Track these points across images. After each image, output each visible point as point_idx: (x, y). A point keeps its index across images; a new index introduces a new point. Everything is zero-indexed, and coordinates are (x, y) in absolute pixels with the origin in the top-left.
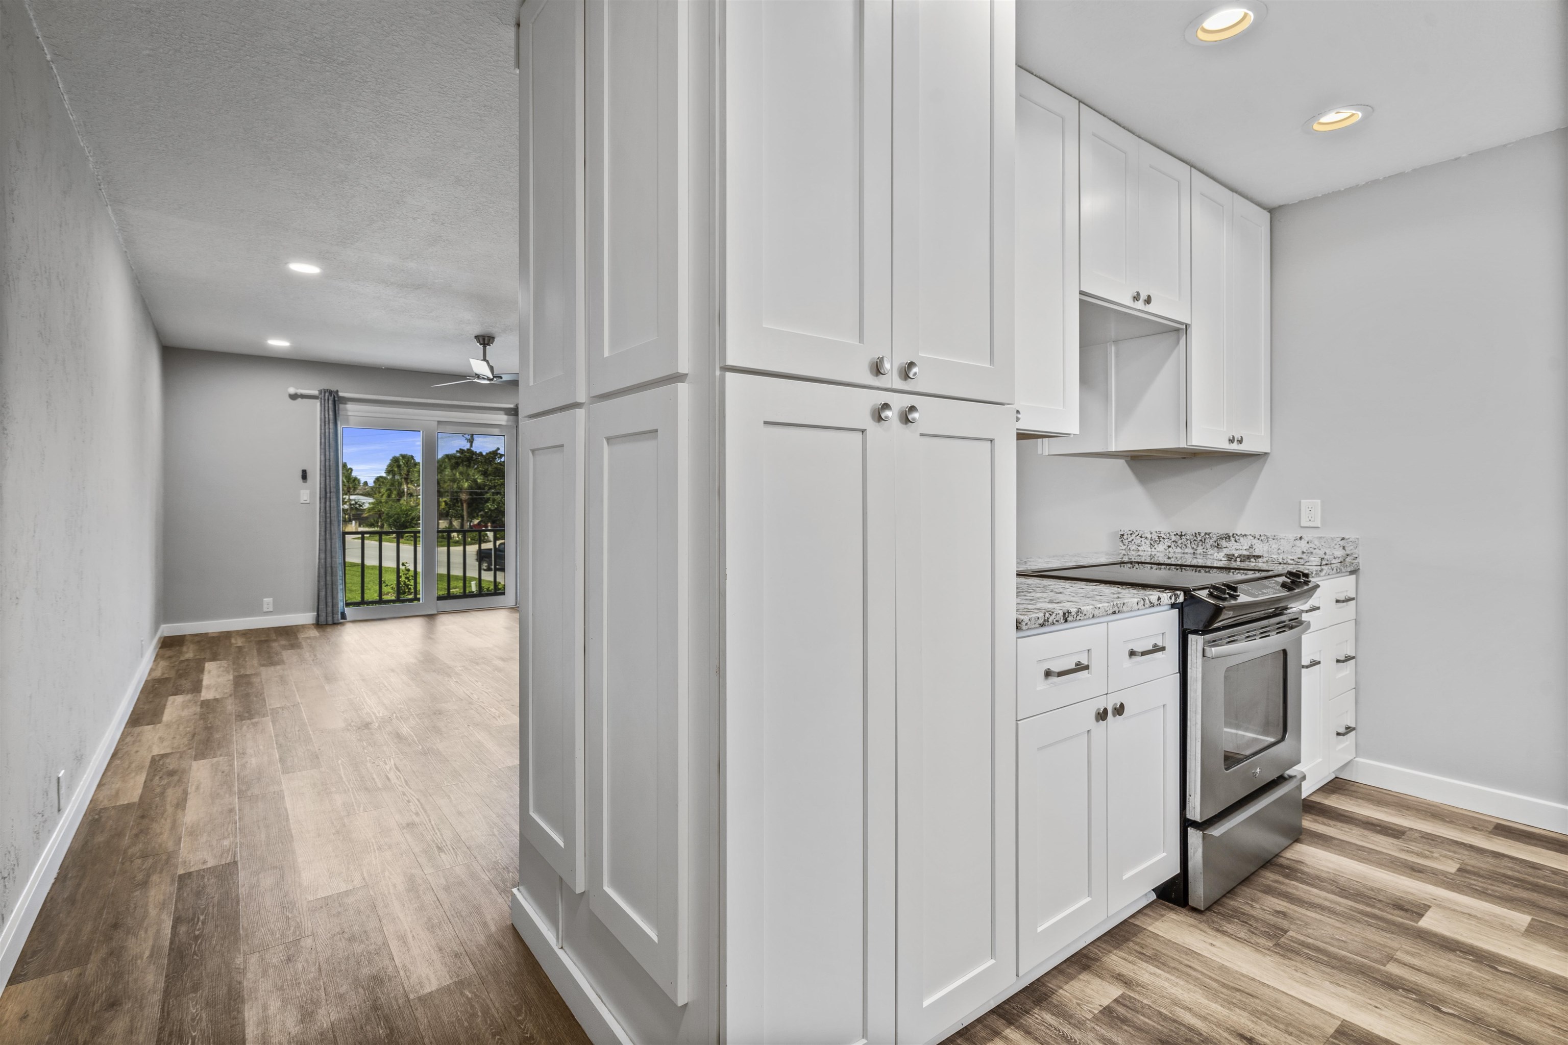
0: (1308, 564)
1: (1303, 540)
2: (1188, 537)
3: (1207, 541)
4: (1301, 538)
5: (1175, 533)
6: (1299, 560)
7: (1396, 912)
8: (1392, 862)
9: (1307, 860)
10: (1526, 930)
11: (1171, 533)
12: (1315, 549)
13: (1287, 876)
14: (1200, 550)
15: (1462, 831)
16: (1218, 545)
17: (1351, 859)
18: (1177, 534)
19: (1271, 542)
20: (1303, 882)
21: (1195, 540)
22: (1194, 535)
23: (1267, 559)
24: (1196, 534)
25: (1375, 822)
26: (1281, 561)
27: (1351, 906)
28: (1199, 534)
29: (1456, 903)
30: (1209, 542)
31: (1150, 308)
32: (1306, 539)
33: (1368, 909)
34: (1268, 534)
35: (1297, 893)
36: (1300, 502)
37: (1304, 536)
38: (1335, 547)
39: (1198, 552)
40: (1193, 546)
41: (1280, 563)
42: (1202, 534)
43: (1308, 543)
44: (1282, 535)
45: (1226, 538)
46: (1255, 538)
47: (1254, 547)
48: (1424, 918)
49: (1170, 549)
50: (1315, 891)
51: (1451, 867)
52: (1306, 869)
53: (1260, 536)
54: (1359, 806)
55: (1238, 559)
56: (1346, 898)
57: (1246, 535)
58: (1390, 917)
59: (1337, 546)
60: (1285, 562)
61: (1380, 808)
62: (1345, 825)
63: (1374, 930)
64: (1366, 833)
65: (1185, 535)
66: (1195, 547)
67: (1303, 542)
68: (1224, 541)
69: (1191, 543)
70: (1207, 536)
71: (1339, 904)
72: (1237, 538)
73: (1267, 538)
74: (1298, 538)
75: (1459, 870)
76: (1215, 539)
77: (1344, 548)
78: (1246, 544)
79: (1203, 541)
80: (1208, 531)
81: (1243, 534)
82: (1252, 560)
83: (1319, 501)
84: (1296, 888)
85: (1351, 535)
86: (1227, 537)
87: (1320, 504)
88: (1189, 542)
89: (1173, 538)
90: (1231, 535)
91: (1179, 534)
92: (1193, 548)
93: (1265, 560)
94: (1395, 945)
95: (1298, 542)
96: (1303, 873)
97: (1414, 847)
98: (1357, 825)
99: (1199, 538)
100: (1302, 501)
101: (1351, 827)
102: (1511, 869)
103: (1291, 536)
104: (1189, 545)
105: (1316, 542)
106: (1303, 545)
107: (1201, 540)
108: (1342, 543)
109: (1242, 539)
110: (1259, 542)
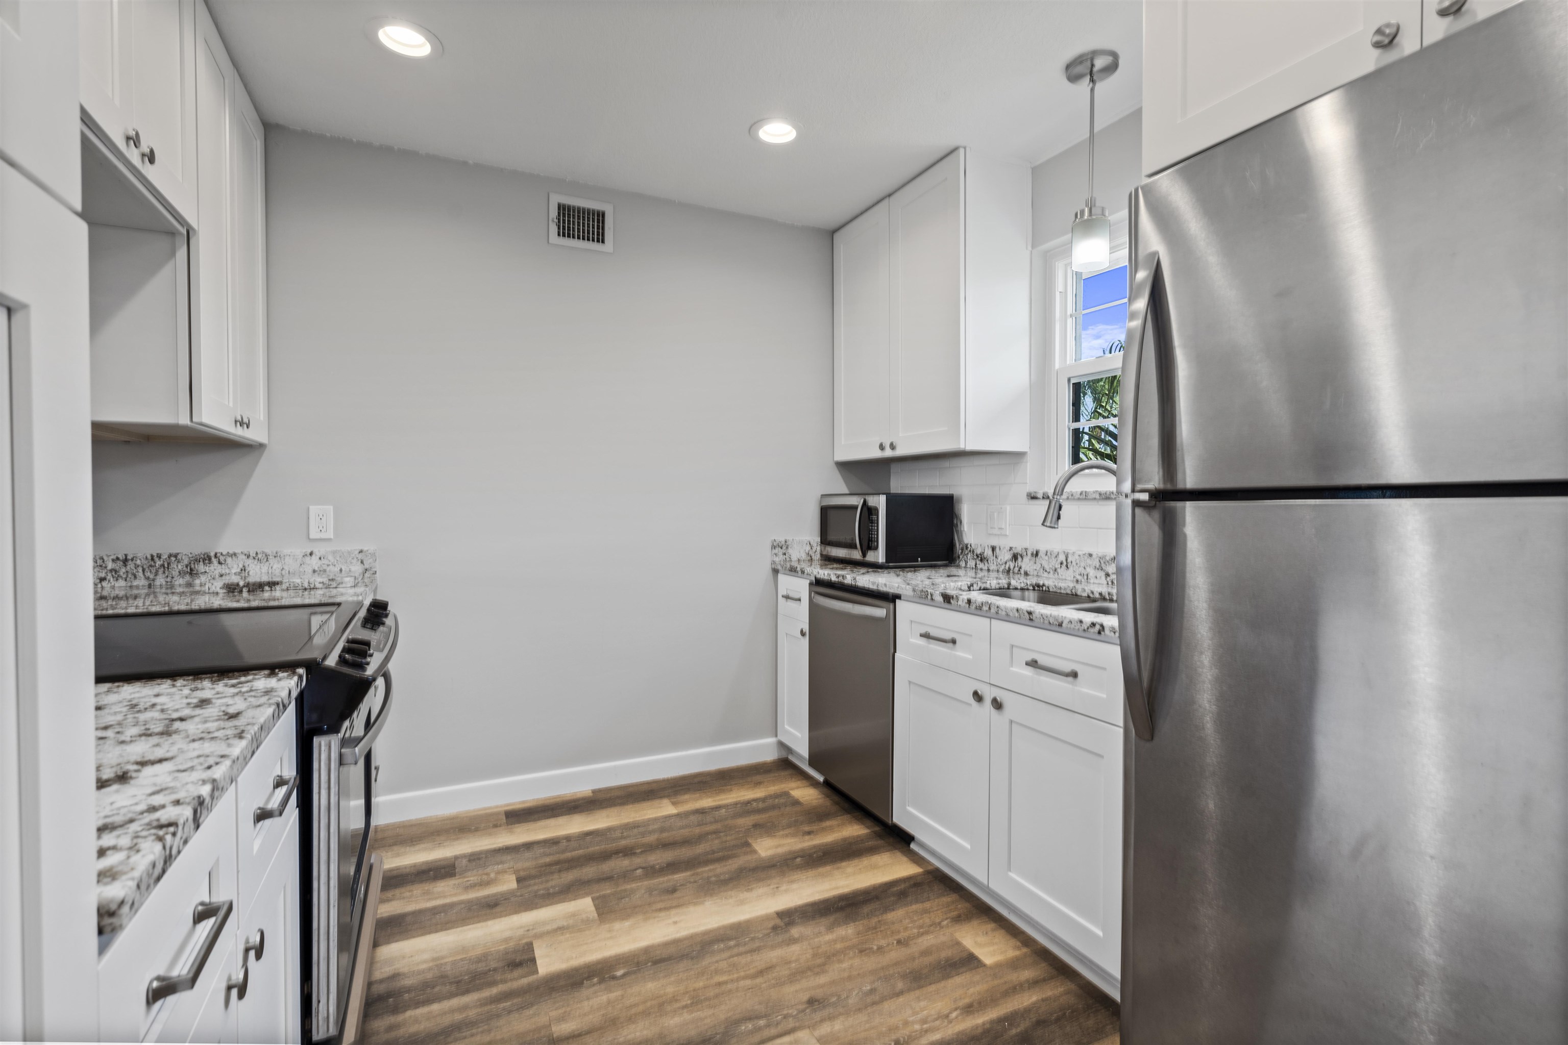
0: (341, 586)
1: (313, 556)
2: (138, 562)
3: (173, 565)
4: (311, 554)
5: (114, 557)
6: (330, 583)
7: (517, 973)
8: (470, 909)
9: (401, 966)
10: (599, 915)
11: (105, 558)
12: (328, 565)
13: (396, 1010)
14: (160, 580)
15: (490, 834)
16: (191, 570)
17: (437, 931)
18: (118, 559)
19: (272, 560)
20: (418, 1004)
21: (151, 566)
22: (149, 557)
23: (287, 585)
24: (152, 556)
25: (424, 868)
26: (306, 585)
27: (479, 1000)
28: (159, 556)
29: (544, 923)
30: (176, 568)
31: (149, 171)
32: (317, 553)
33: (494, 991)
34: (268, 551)
35: (422, 1027)
36: (309, 508)
37: (315, 551)
38: (353, 561)
39: (158, 583)
40: (148, 574)
41: (305, 589)
42: (165, 557)
43: (320, 558)
44: (286, 551)
45: (204, 560)
46: (248, 557)
47: (248, 569)
48: (538, 962)
49: (105, 584)
50: (435, 1007)
51: (509, 884)
52: (408, 982)
53: (257, 553)
54: (398, 855)
55: (245, 590)
56: (467, 992)
57: (235, 554)
58: (515, 985)
59: (355, 561)
60: (312, 586)
61: (417, 848)
62: (403, 890)
63: (516, 1015)
64: (427, 886)
65: (132, 560)
66: (152, 576)
67: (315, 559)
68: (201, 563)
69: (144, 570)
70: (173, 559)
71: (465, 1008)
72: (222, 559)
73: (266, 555)
74: (308, 553)
75: (519, 880)
76: (186, 562)
77: (362, 562)
78: (235, 566)
79: (166, 567)
80: (174, 551)
81: (231, 552)
82: (267, 588)
83: (332, 507)
84: (416, 1021)
85: (369, 547)
86: (207, 559)
87: (332, 509)
88: (140, 570)
89: (110, 565)
90: (212, 554)
91: (121, 557)
92: (148, 578)
93: (284, 586)
94: (542, 1020)
95: (308, 559)
96: (409, 990)
97: (472, 878)
98: (413, 882)
99: (158, 563)
100: (311, 507)
101: (409, 888)
102: (545, 855)
103: (299, 551)
104: (141, 574)
105: (330, 557)
106: (314, 562)
107: (163, 565)
108: (360, 556)
109: (229, 560)
110: (256, 561)
